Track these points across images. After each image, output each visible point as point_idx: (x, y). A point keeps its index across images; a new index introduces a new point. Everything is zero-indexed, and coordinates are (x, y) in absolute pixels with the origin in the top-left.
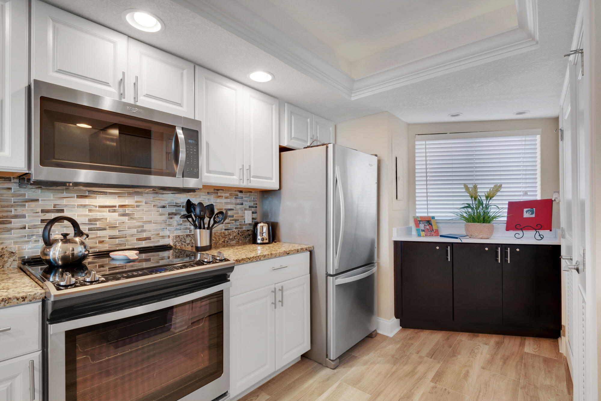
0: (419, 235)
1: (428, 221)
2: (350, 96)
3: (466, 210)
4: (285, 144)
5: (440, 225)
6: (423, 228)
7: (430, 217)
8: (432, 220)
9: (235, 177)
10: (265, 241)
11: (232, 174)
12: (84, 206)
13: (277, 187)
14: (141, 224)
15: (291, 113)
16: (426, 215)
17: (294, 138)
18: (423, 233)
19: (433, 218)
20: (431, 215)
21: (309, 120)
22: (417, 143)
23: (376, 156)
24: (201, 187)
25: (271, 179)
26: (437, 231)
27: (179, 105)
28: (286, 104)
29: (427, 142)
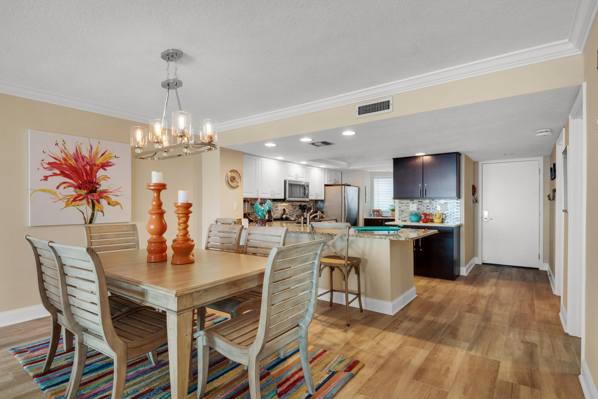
0: (374, 217)
1: (378, 211)
2: (349, 167)
3: (391, 207)
4: (326, 184)
5: (383, 213)
6: (376, 214)
7: (378, 210)
8: (380, 211)
9: (314, 197)
10: (321, 217)
11: (313, 196)
12: (281, 206)
13: (323, 199)
14: (289, 211)
15: (328, 172)
16: (377, 209)
17: (329, 181)
18: (375, 216)
19: (380, 210)
20: (379, 209)
21: (333, 173)
22: (374, 179)
23: (358, 187)
24: (309, 200)
25: (322, 196)
26: (381, 215)
27: (304, 178)
28: (326, 170)
29: (379, 179)
